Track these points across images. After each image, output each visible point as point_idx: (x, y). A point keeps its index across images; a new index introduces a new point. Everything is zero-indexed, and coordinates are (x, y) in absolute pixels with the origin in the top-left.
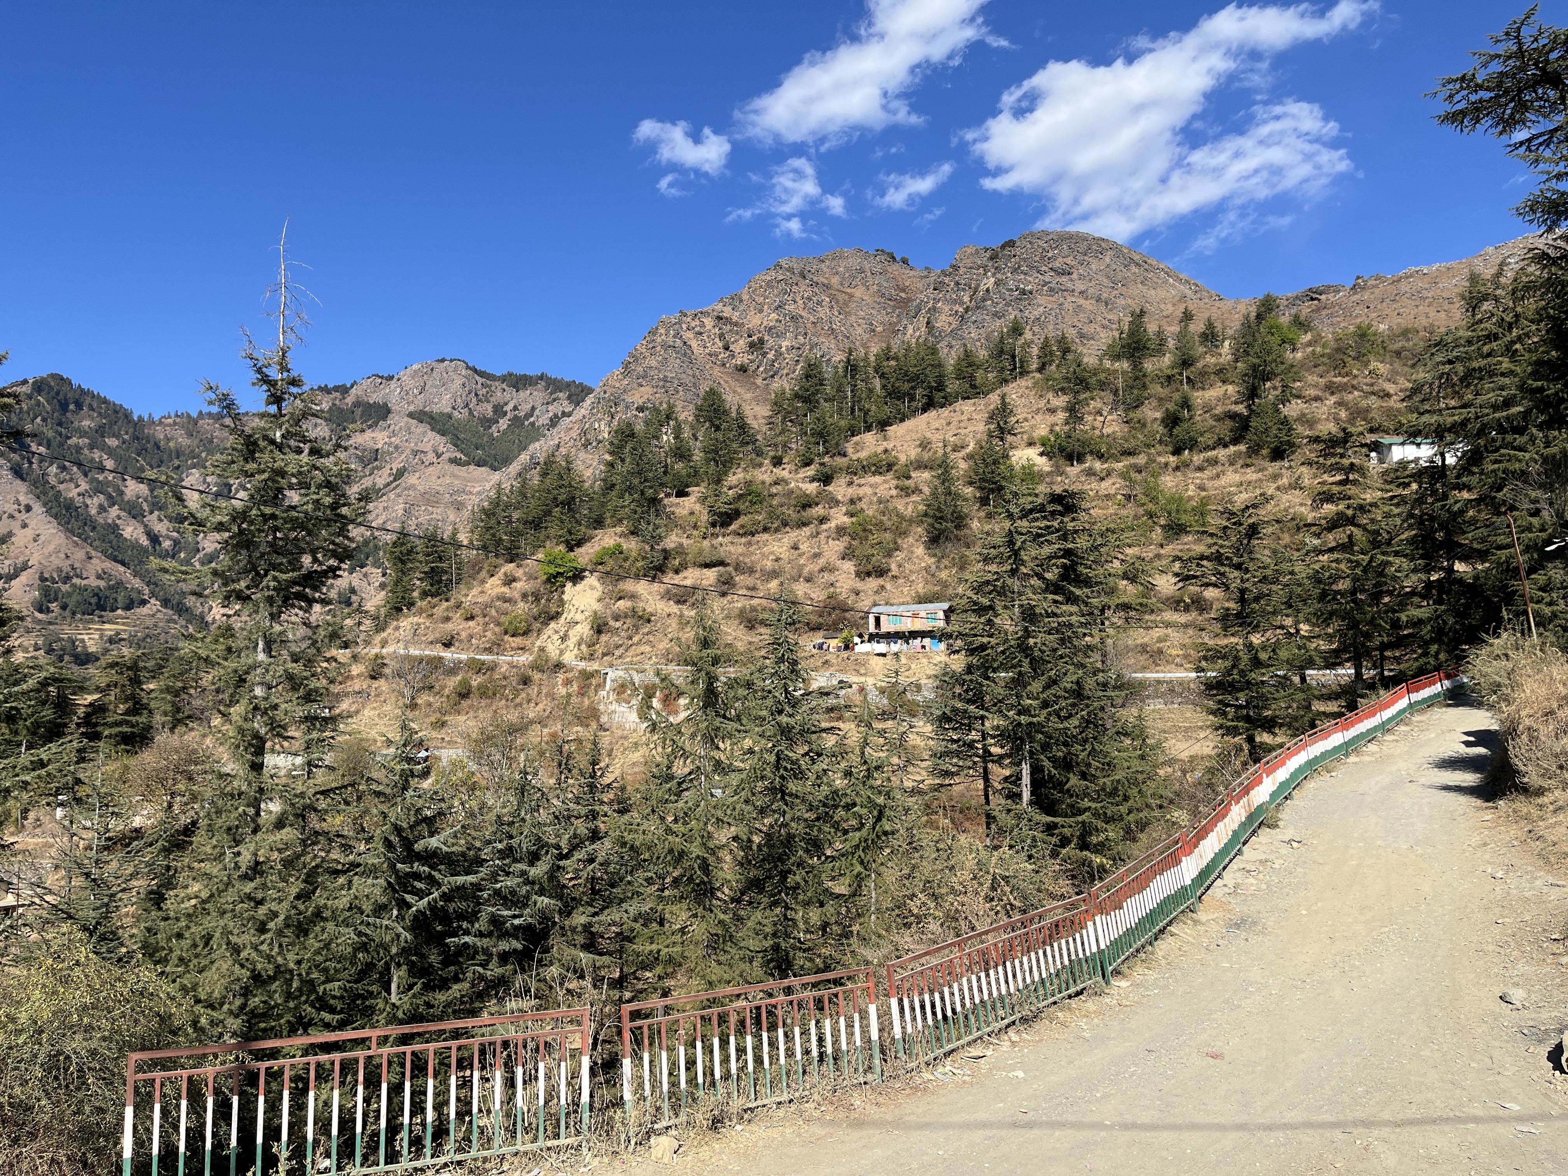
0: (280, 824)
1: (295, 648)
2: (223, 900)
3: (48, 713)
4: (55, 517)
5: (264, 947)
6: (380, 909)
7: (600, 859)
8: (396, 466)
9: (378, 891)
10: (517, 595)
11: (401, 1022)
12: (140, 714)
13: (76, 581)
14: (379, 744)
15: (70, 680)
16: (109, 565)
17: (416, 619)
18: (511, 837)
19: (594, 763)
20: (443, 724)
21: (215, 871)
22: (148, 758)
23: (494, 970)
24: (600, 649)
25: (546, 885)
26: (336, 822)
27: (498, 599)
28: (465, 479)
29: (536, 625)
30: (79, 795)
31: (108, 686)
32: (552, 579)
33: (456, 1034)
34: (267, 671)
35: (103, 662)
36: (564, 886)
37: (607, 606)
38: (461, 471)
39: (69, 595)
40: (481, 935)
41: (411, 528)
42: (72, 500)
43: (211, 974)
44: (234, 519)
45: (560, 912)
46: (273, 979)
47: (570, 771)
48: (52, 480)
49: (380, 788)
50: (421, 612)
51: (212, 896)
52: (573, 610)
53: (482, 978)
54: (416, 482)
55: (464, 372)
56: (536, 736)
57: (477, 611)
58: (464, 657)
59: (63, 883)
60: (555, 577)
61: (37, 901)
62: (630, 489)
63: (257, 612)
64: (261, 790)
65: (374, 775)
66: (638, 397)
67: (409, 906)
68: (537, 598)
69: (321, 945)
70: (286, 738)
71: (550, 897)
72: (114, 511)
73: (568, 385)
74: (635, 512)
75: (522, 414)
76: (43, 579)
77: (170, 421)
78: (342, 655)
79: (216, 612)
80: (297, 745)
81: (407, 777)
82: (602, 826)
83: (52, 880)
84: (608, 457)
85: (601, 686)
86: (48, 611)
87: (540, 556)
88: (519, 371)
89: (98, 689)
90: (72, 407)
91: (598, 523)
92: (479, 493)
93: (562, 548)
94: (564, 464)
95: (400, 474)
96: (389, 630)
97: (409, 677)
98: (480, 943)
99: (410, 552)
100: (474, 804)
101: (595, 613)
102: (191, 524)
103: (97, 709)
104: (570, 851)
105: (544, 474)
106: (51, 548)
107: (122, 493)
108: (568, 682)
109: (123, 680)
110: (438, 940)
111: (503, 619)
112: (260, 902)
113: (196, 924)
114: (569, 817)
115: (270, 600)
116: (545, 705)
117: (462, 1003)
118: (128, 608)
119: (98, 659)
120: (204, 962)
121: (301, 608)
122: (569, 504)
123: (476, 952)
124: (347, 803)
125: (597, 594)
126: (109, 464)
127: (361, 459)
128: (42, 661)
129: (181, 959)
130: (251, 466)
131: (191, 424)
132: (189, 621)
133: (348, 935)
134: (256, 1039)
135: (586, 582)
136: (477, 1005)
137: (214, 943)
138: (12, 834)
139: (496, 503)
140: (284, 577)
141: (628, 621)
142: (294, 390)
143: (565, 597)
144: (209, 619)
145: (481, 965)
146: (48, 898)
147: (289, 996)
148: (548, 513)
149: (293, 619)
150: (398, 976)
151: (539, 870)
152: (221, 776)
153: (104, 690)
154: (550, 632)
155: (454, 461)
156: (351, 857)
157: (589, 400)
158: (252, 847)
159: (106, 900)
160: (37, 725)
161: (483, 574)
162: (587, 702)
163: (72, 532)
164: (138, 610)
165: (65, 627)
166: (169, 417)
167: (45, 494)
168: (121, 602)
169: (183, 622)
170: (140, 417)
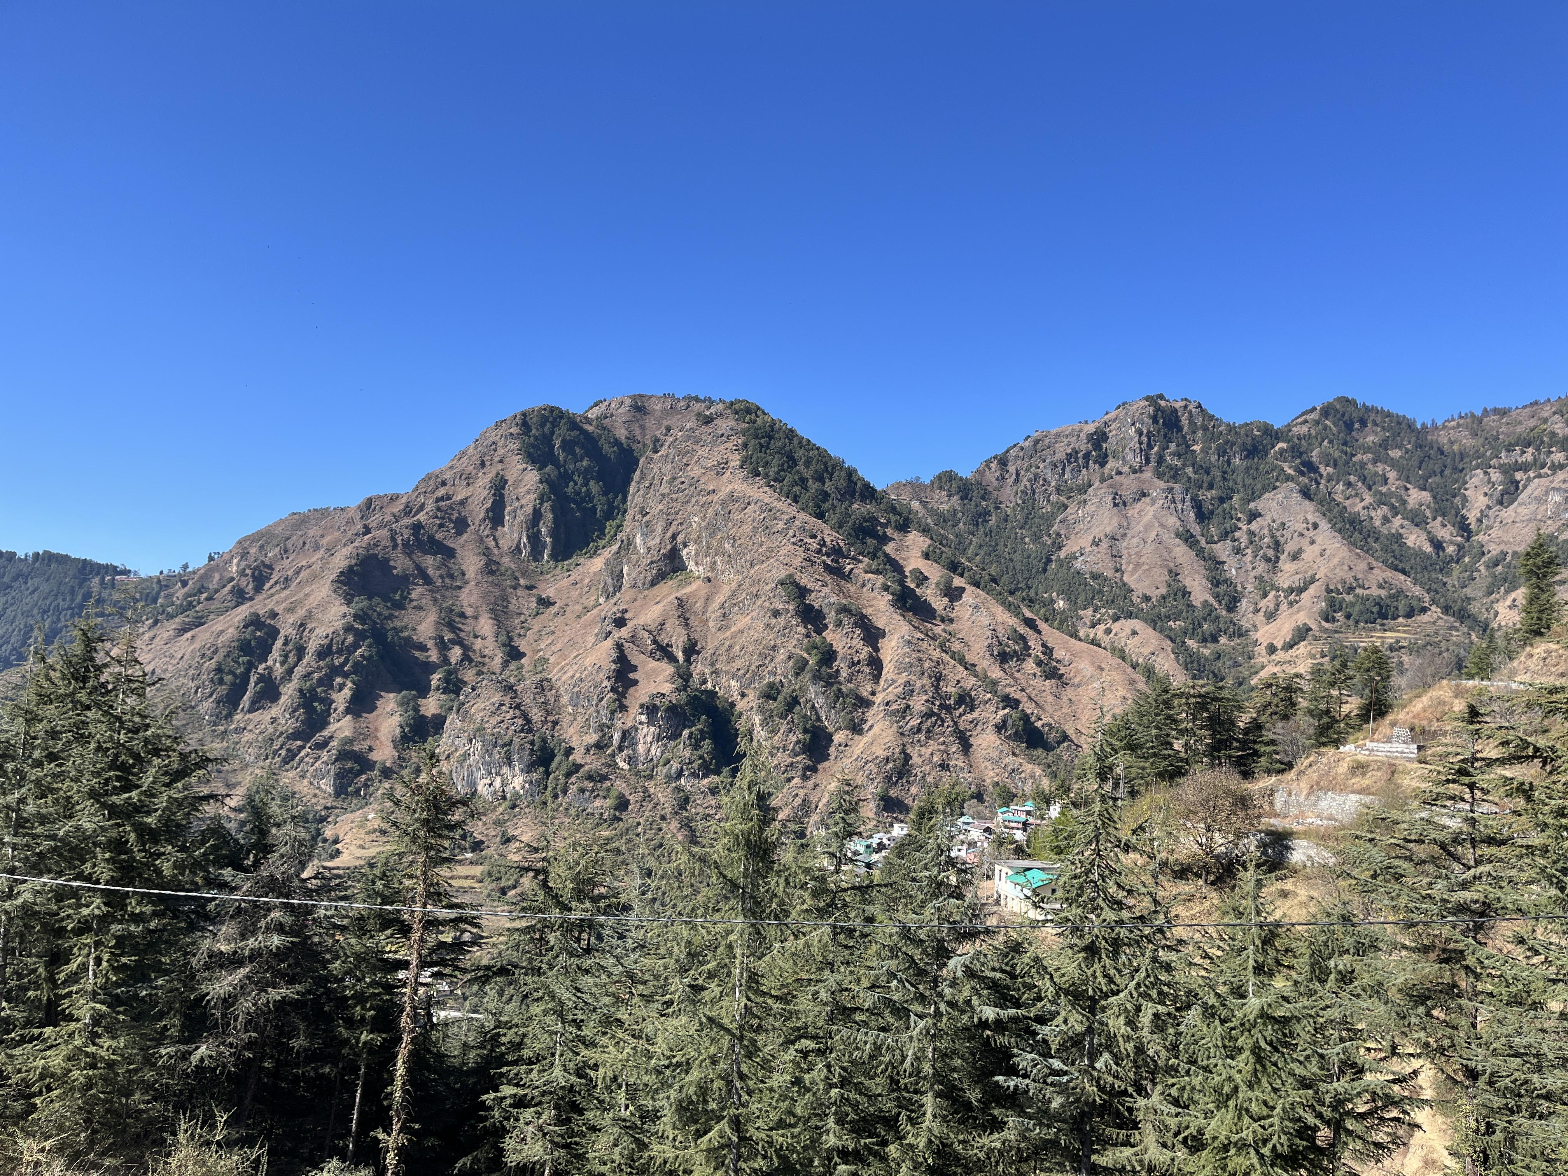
4: (1340, 531)
13: (1359, 591)
16: (1389, 574)
39: (1353, 605)
42: (1357, 514)
48: (1339, 498)
72: (1398, 521)
76: (1328, 591)
77: (1453, 423)
79: (1504, 618)
86: (1334, 620)
90: (1357, 426)
106: (1336, 561)
107: (1404, 503)
118: (1409, 615)
126: (1392, 475)
131: (1475, 423)
132: (1471, 628)
144: (1495, 626)
163: (1354, 544)
164: (1419, 618)
165: (1349, 635)
166: (1453, 420)
167: (1330, 511)
168: (1402, 610)
169: (1466, 630)
170: (1423, 424)
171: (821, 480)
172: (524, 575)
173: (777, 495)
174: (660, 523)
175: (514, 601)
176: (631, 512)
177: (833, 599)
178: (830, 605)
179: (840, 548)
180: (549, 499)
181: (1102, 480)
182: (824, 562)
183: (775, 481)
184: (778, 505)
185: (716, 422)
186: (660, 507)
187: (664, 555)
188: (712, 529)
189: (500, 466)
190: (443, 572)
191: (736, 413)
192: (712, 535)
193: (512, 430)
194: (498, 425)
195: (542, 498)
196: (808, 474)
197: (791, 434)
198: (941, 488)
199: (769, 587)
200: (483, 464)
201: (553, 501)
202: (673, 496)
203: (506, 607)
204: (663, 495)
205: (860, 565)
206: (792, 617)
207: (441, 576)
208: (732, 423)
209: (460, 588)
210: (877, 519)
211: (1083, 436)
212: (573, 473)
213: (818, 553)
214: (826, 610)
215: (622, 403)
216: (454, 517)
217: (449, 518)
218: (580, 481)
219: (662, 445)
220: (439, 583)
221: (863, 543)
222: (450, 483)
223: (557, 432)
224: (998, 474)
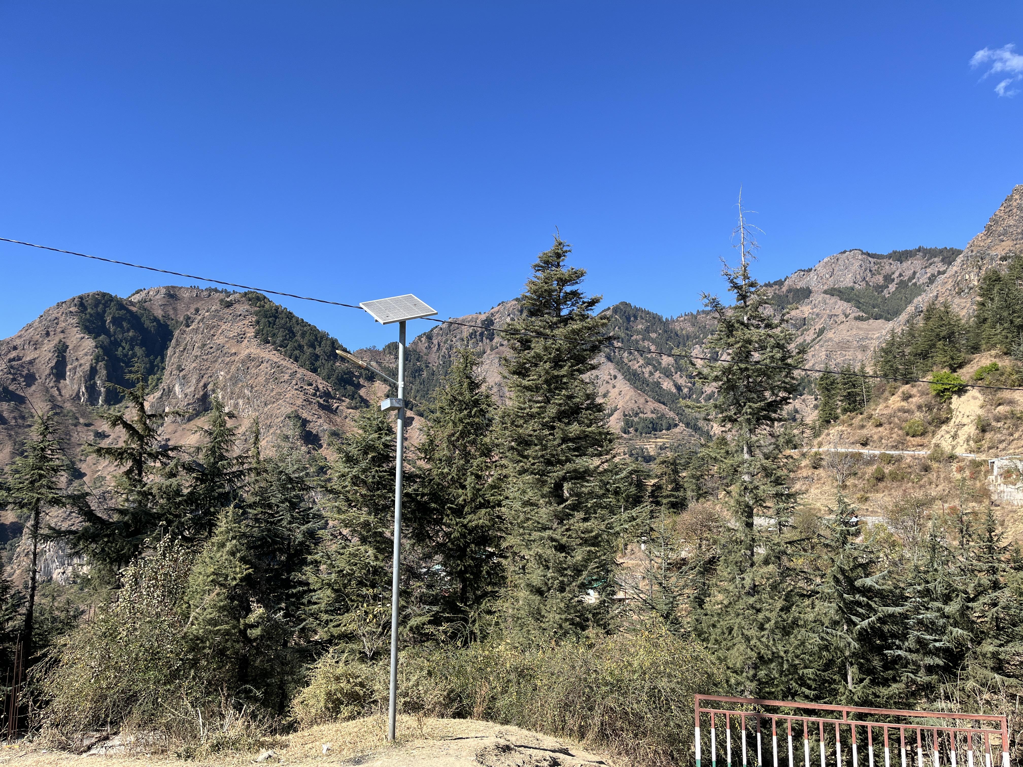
0: (766, 562)
1: (766, 451)
2: (737, 607)
3: (633, 490)
4: (629, 380)
5: (764, 640)
6: (835, 624)
7: (1001, 604)
8: (818, 327)
9: (832, 611)
10: (913, 407)
11: (857, 704)
12: (680, 491)
13: (641, 415)
14: (823, 512)
15: (642, 471)
16: (657, 405)
17: (840, 428)
18: (927, 582)
19: (990, 531)
20: (867, 499)
21: (731, 588)
22: (686, 517)
23: (923, 678)
24: (985, 444)
25: (958, 619)
26: (799, 563)
27: (899, 410)
28: (867, 330)
29: (931, 428)
30: (653, 537)
31: (662, 474)
32: (940, 394)
33: (898, 719)
34: (751, 465)
35: (658, 461)
36: (973, 622)
37: (989, 411)
38: (864, 325)
39: (638, 423)
40: (910, 651)
41: (832, 367)
42: (636, 370)
43: (734, 652)
44: (724, 373)
45: (972, 640)
46: (771, 661)
47: (970, 536)
48: (626, 360)
49: (828, 542)
50: (843, 422)
51: (730, 603)
52: (960, 416)
53: (914, 682)
54: (833, 336)
55: (860, 257)
56: (938, 508)
57: (883, 420)
58: (877, 452)
59: (647, 588)
60: (943, 392)
61: (635, 596)
62: (1001, 320)
63: (741, 429)
64: (753, 540)
65: (822, 533)
66: (1000, 250)
67: (855, 625)
68: (930, 408)
69: (799, 642)
70: (765, 507)
71: (962, 629)
72: (657, 374)
73: (941, 251)
74: (1007, 338)
75: (906, 278)
76: (625, 415)
77: (682, 319)
78: (795, 453)
79: (716, 429)
80: (771, 512)
81: (845, 535)
82: (1001, 579)
83: (642, 585)
84: (979, 299)
85: (990, 472)
86: (629, 433)
87: (929, 378)
88: (901, 248)
89: (657, 476)
90: (632, 319)
91: (975, 349)
92: (878, 338)
93: (947, 370)
94: (942, 309)
95: (821, 332)
96: (823, 436)
97: (839, 467)
98: (910, 656)
99: (832, 383)
100: (895, 556)
101: (979, 417)
102: (700, 378)
103: (658, 487)
104: (976, 596)
105: (928, 319)
106: (628, 397)
107: (660, 364)
108: (961, 470)
109: (669, 471)
110: (879, 650)
111: (904, 425)
112: (759, 611)
113: (723, 620)
114: (973, 571)
115: (749, 421)
116: (943, 487)
117: (900, 698)
118: (668, 429)
119: (655, 459)
120: (730, 644)
121: (767, 425)
122: (950, 337)
123: (907, 663)
124: (805, 551)
125: (980, 402)
126: (653, 348)
127: (794, 326)
128: (628, 461)
129: (716, 640)
130: (731, 340)
131: (693, 318)
132: (701, 435)
133: (815, 640)
134: (764, 698)
135: (969, 394)
136: (911, 700)
137: (734, 632)
138: (620, 557)
139: (892, 344)
140: (756, 405)
141: (1008, 421)
142: (753, 289)
143: (953, 406)
144: (712, 434)
145: (912, 673)
146: (641, 595)
147: (781, 672)
148: (934, 346)
149: (764, 432)
150: (852, 672)
151: (952, 608)
152: (729, 530)
153: (660, 477)
154: (943, 433)
155: (858, 318)
156: (812, 587)
157: (959, 260)
158: (751, 575)
159: (671, 600)
160: (628, 496)
161: (887, 394)
162: (978, 484)
163: (637, 388)
164: (673, 430)
165: (638, 441)
166: (682, 317)
167: (623, 368)
168: (665, 426)
169: (698, 436)
170: (666, 319)
171: (313, 346)
172: (83, 416)
173: (282, 357)
174: (194, 376)
175: (75, 435)
176: (168, 369)
177: (326, 426)
178: (324, 431)
179: (329, 392)
180: (103, 359)
181: (492, 350)
182: (318, 402)
183: (280, 346)
184: (284, 363)
185: (235, 306)
186: (194, 365)
187: (198, 399)
188: (235, 380)
189: (62, 336)
190: (16, 414)
191: (250, 300)
192: (235, 384)
193: (71, 309)
194: (59, 305)
195: (97, 359)
196: (304, 342)
197: (290, 316)
198: (390, 353)
199: (279, 420)
200: (48, 334)
201: (106, 361)
202: (204, 357)
203: (69, 440)
204: (196, 357)
205: (344, 404)
206: (297, 439)
207: (15, 418)
208: (247, 307)
209: (30, 426)
210: (353, 373)
211: (479, 321)
212: (121, 341)
213: (314, 396)
214: (321, 435)
215: (158, 292)
216: (24, 373)
217: (21, 374)
218: (127, 347)
219: (193, 322)
220: (13, 423)
221: (345, 389)
222: (20, 348)
223: (108, 311)
224: (427, 345)
